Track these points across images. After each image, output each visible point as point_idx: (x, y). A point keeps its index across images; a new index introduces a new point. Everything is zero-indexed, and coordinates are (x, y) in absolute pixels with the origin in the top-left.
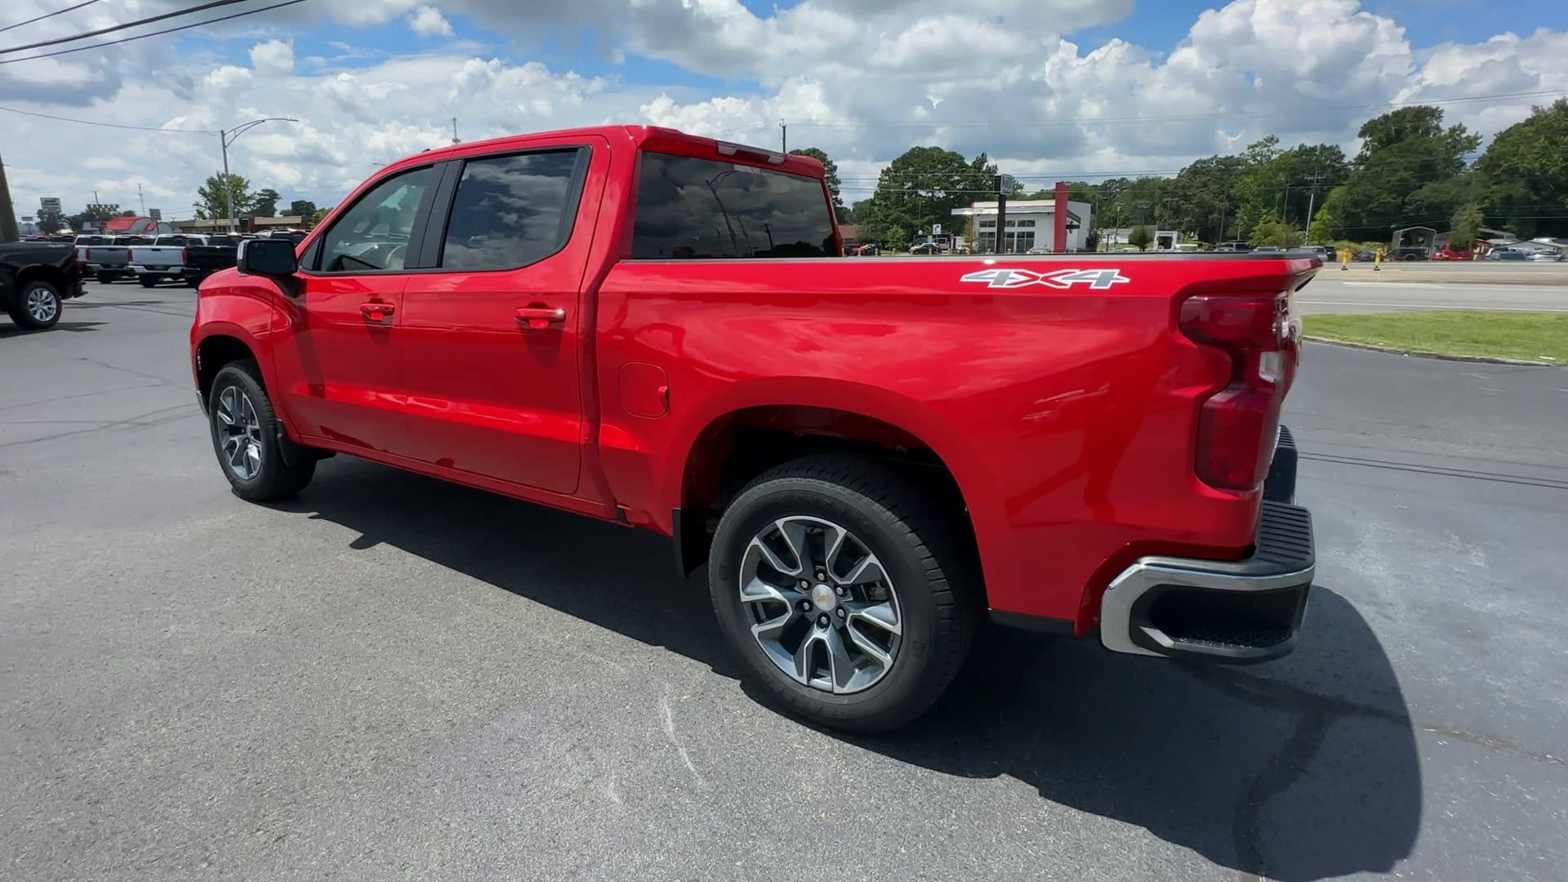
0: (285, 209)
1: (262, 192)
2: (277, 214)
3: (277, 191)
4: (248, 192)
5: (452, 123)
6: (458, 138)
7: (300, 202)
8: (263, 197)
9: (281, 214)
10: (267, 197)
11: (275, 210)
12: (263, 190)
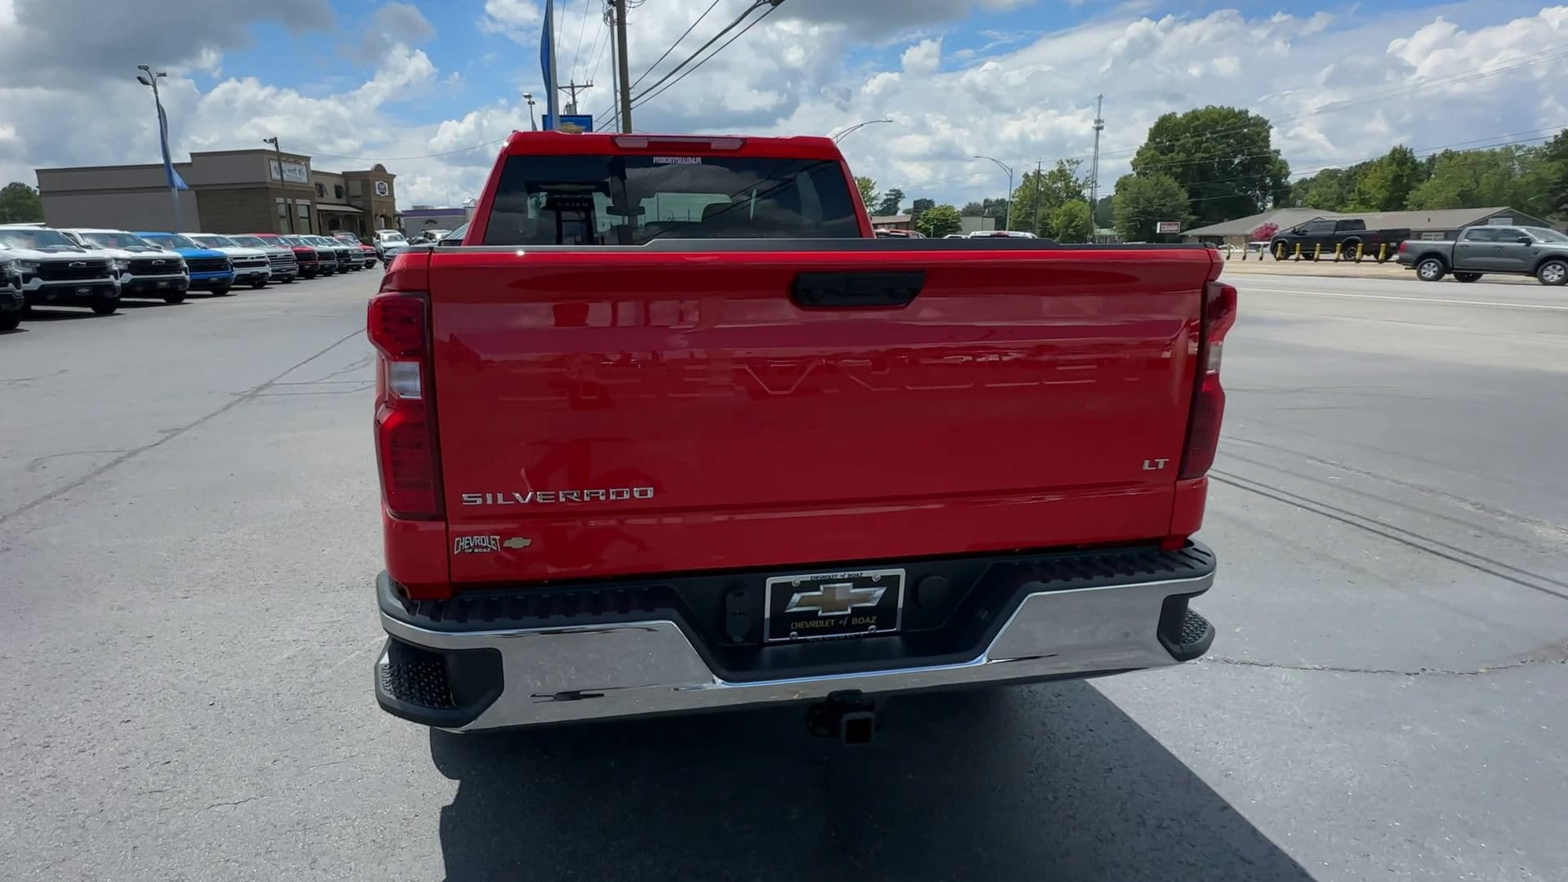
0: (908, 208)
1: (888, 193)
2: (900, 213)
3: (902, 191)
4: (873, 193)
5: (1097, 101)
6: (1102, 118)
7: (922, 200)
8: (889, 197)
9: (904, 212)
10: (893, 197)
11: (898, 209)
12: (891, 190)
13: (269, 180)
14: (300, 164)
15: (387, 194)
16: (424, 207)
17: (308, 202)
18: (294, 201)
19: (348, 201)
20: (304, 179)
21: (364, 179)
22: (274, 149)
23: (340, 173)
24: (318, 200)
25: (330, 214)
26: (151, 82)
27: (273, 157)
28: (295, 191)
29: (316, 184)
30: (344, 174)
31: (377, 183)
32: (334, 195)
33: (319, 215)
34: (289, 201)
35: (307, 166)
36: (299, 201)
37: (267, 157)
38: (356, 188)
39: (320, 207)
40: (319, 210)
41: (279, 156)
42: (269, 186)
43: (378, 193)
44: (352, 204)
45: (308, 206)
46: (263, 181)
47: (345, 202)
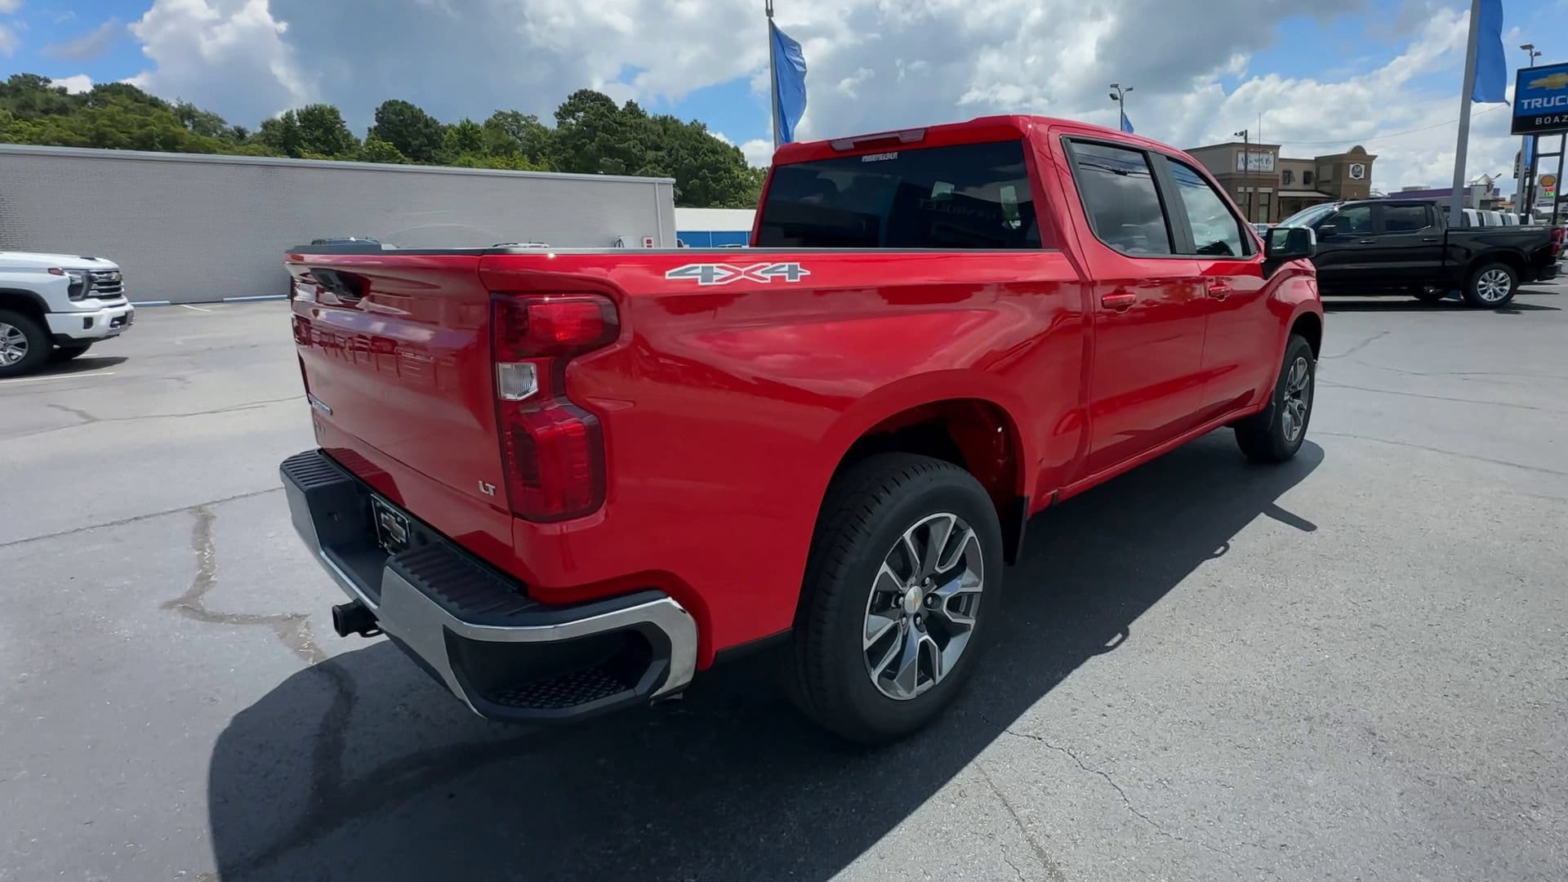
13: (1233, 170)
14: (1268, 153)
15: (1362, 176)
16: (1417, 188)
17: (1270, 190)
18: (1255, 189)
19: (1316, 187)
20: (1271, 168)
21: (1336, 164)
22: (1243, 141)
23: (1313, 158)
24: (1281, 186)
25: (1293, 201)
26: (1119, 97)
27: (1239, 148)
28: (1260, 179)
29: (1284, 172)
30: (1317, 159)
31: (1352, 166)
32: (1302, 181)
33: (1280, 202)
34: (1250, 190)
35: (1276, 155)
36: (1262, 190)
37: (1235, 149)
38: (1327, 173)
39: (1281, 194)
40: (1280, 197)
41: (1247, 148)
42: (1234, 177)
43: (1351, 176)
44: (1320, 189)
45: (1269, 194)
46: (1227, 171)
47: (1313, 188)
